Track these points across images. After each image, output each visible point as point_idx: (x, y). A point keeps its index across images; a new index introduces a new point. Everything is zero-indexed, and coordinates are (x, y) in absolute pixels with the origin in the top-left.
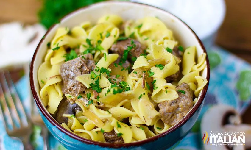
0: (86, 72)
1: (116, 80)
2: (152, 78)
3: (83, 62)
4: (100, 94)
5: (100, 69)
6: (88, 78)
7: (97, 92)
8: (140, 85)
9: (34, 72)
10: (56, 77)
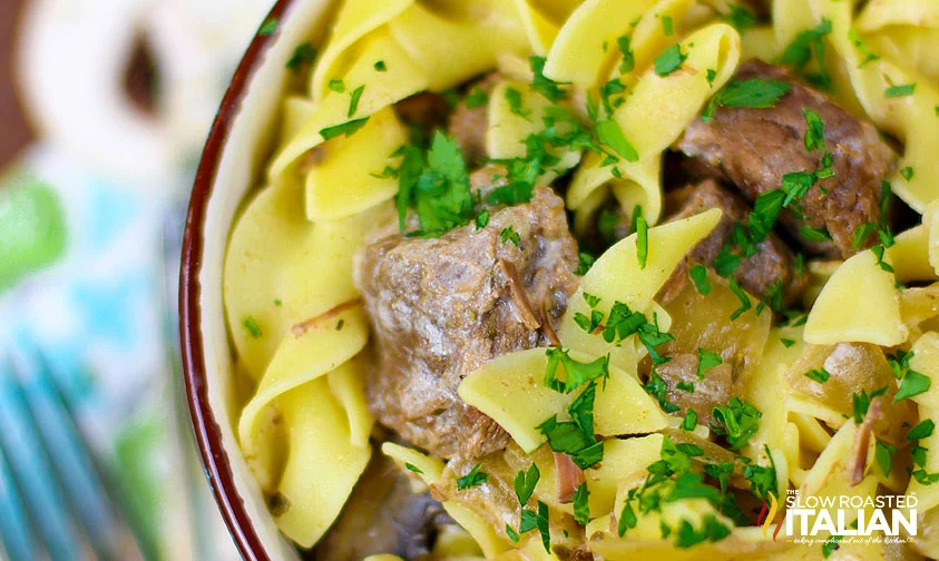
0: (520, 340)
1: (698, 388)
2: (913, 407)
3: (504, 278)
4: (591, 474)
5: (608, 312)
6: (531, 381)
7: (578, 462)
8: (838, 469)
9: (206, 276)
10: (334, 320)
